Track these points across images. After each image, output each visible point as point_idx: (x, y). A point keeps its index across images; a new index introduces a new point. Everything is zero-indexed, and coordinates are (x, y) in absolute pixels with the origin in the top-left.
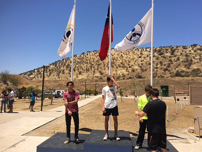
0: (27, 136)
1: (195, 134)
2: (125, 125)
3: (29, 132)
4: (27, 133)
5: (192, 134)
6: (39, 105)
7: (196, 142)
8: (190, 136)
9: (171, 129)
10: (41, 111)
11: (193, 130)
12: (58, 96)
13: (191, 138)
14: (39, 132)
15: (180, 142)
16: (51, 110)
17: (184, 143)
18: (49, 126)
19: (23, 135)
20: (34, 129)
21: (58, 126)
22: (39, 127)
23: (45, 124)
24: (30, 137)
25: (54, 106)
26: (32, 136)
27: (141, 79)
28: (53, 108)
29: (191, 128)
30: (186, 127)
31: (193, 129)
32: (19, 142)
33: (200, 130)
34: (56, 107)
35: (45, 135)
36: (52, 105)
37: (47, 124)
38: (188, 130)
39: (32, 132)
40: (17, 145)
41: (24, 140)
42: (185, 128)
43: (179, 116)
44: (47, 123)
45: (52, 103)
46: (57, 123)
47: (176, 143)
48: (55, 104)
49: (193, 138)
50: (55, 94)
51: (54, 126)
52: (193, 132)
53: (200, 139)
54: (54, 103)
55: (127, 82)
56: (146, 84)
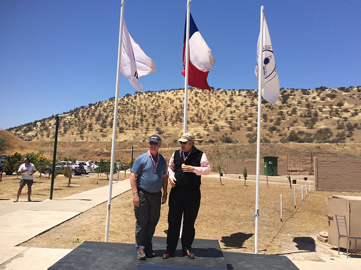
0: (27, 248)
1: (329, 245)
2: (207, 227)
3: (29, 240)
4: (26, 242)
5: (325, 243)
6: (46, 187)
7: (333, 260)
8: (321, 247)
9: (288, 235)
10: (51, 198)
11: (327, 237)
12: (80, 172)
13: (324, 252)
14: (48, 240)
15: (306, 258)
16: (68, 197)
17: (313, 260)
18: (68, 229)
19: (18, 245)
20: (40, 235)
21: (84, 228)
22: (49, 230)
23: (59, 225)
24: (32, 249)
25: (75, 190)
26: (36, 246)
27: (230, 144)
28: (73, 193)
29: (322, 233)
30: (313, 231)
31: (327, 235)
32: (12, 259)
33: (340, 238)
34: (78, 192)
35: (61, 245)
36: (70, 189)
37: (63, 225)
38: (318, 236)
39: (34, 238)
40: (7, 265)
41: (20, 255)
42: (311, 232)
43: (298, 210)
44: (64, 222)
45: (70, 185)
46: (81, 221)
47: (299, 260)
48: (77, 187)
49: (326, 251)
50: (76, 168)
51: (76, 228)
52: (326, 241)
53: (339, 253)
54: (75, 184)
55: (206, 149)
56: (238, 152)
